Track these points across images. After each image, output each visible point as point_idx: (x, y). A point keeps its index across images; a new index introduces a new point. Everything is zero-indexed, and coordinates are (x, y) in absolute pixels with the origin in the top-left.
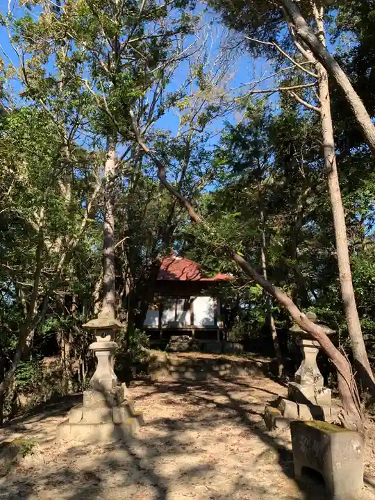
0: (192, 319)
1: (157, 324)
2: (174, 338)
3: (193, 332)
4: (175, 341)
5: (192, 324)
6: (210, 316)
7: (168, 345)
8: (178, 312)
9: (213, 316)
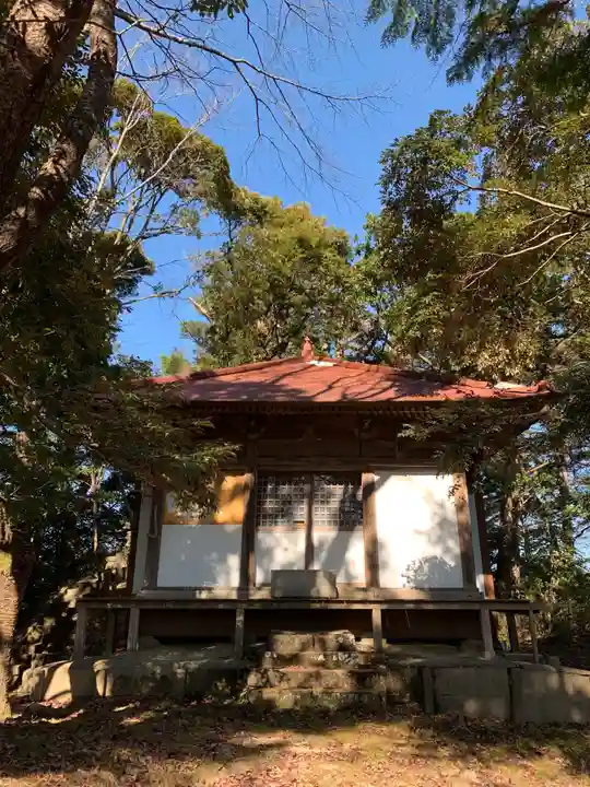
0: (373, 563)
1: (235, 580)
2: (288, 642)
3: (377, 617)
4: (294, 659)
5: (373, 581)
6: (447, 550)
7: (252, 680)
8: (316, 536)
9: (457, 550)
